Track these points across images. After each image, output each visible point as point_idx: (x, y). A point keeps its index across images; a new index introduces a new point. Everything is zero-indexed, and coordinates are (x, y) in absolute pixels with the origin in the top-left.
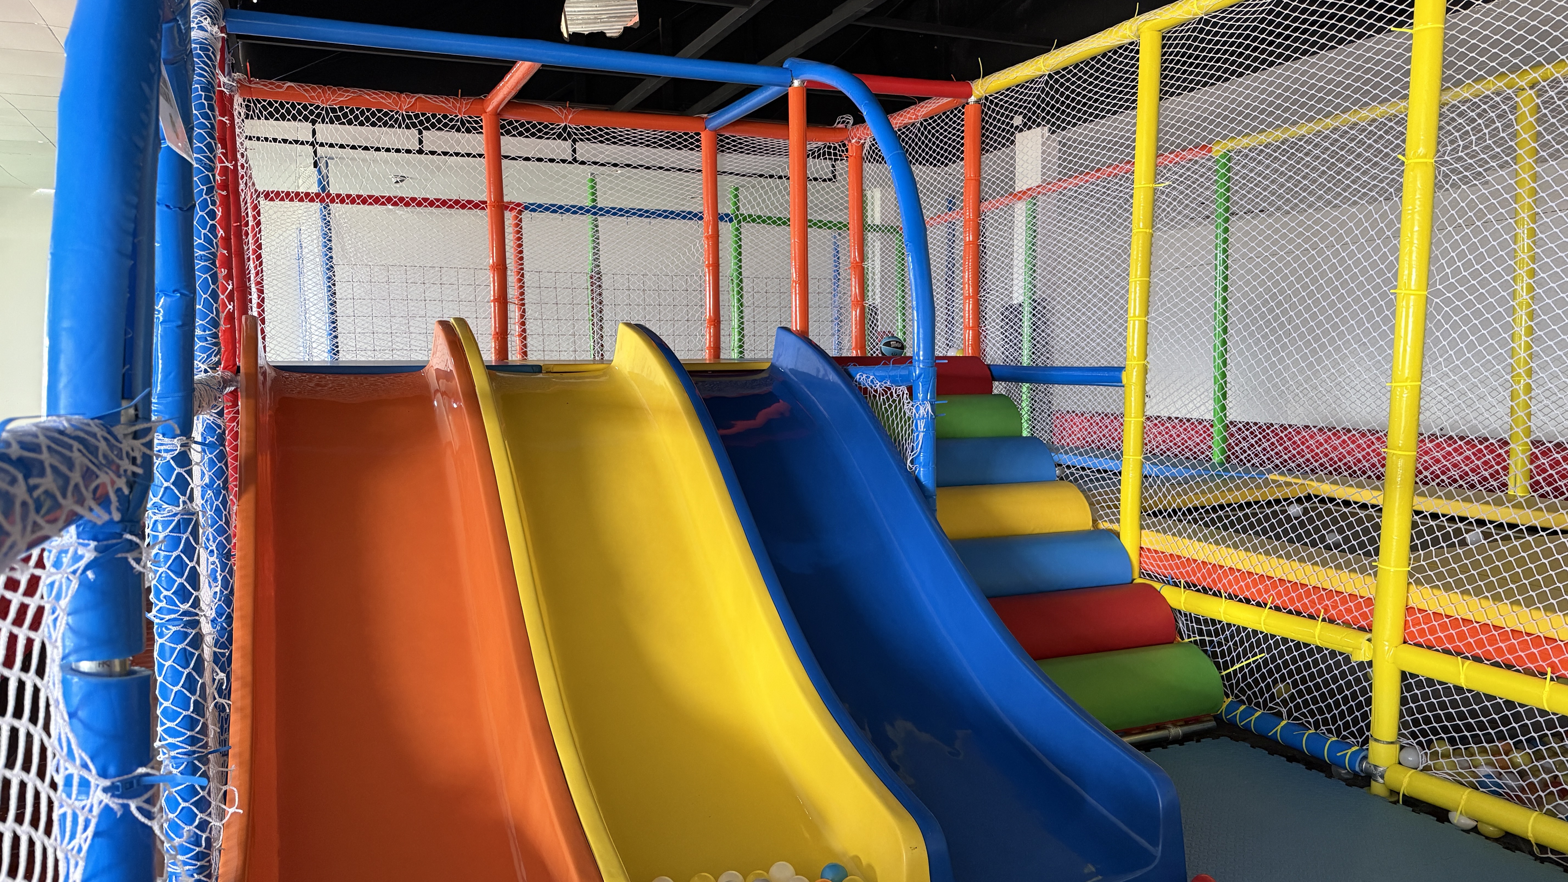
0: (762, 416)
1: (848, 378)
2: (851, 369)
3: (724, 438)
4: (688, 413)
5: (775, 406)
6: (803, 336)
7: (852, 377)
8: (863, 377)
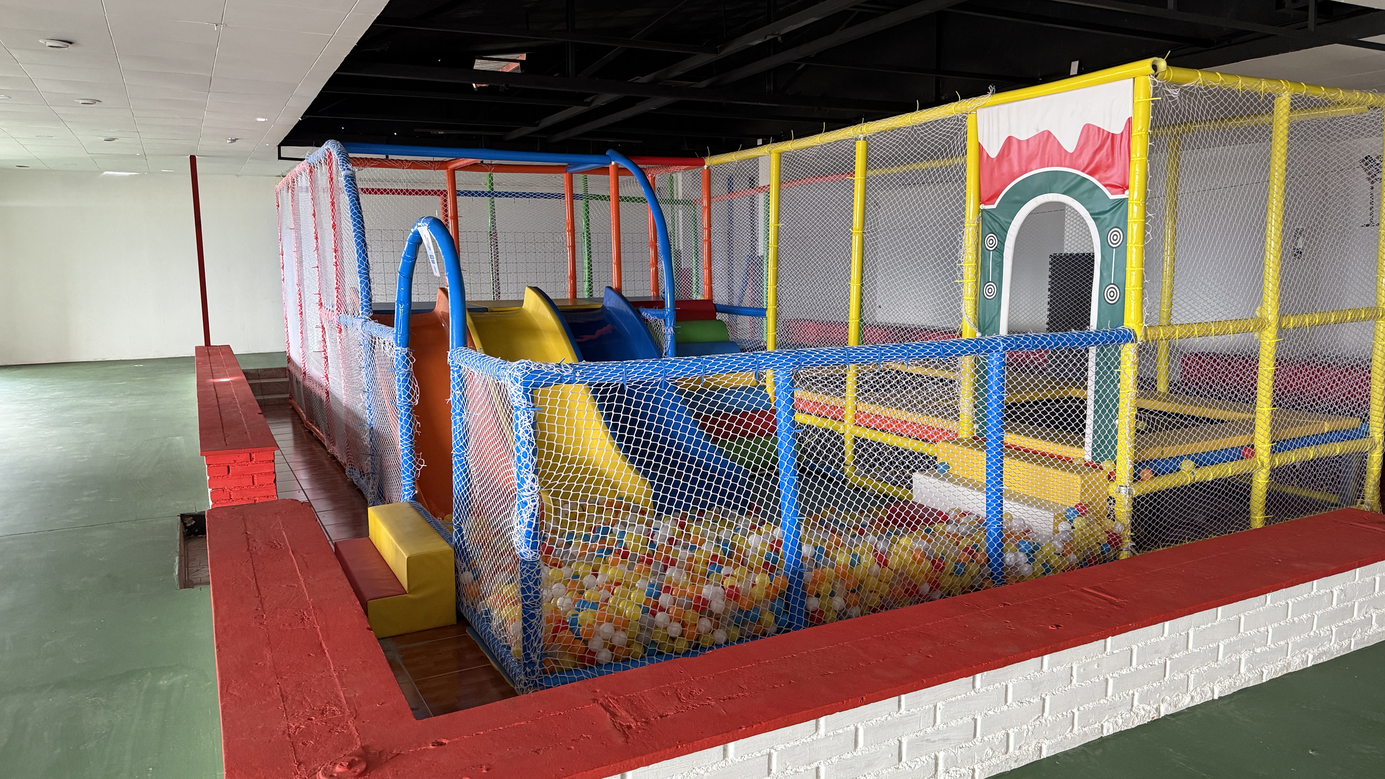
0: (599, 332)
1: (638, 314)
2: (641, 309)
3: (579, 343)
4: (562, 333)
5: (604, 328)
6: (618, 291)
7: (640, 313)
8: (646, 314)
